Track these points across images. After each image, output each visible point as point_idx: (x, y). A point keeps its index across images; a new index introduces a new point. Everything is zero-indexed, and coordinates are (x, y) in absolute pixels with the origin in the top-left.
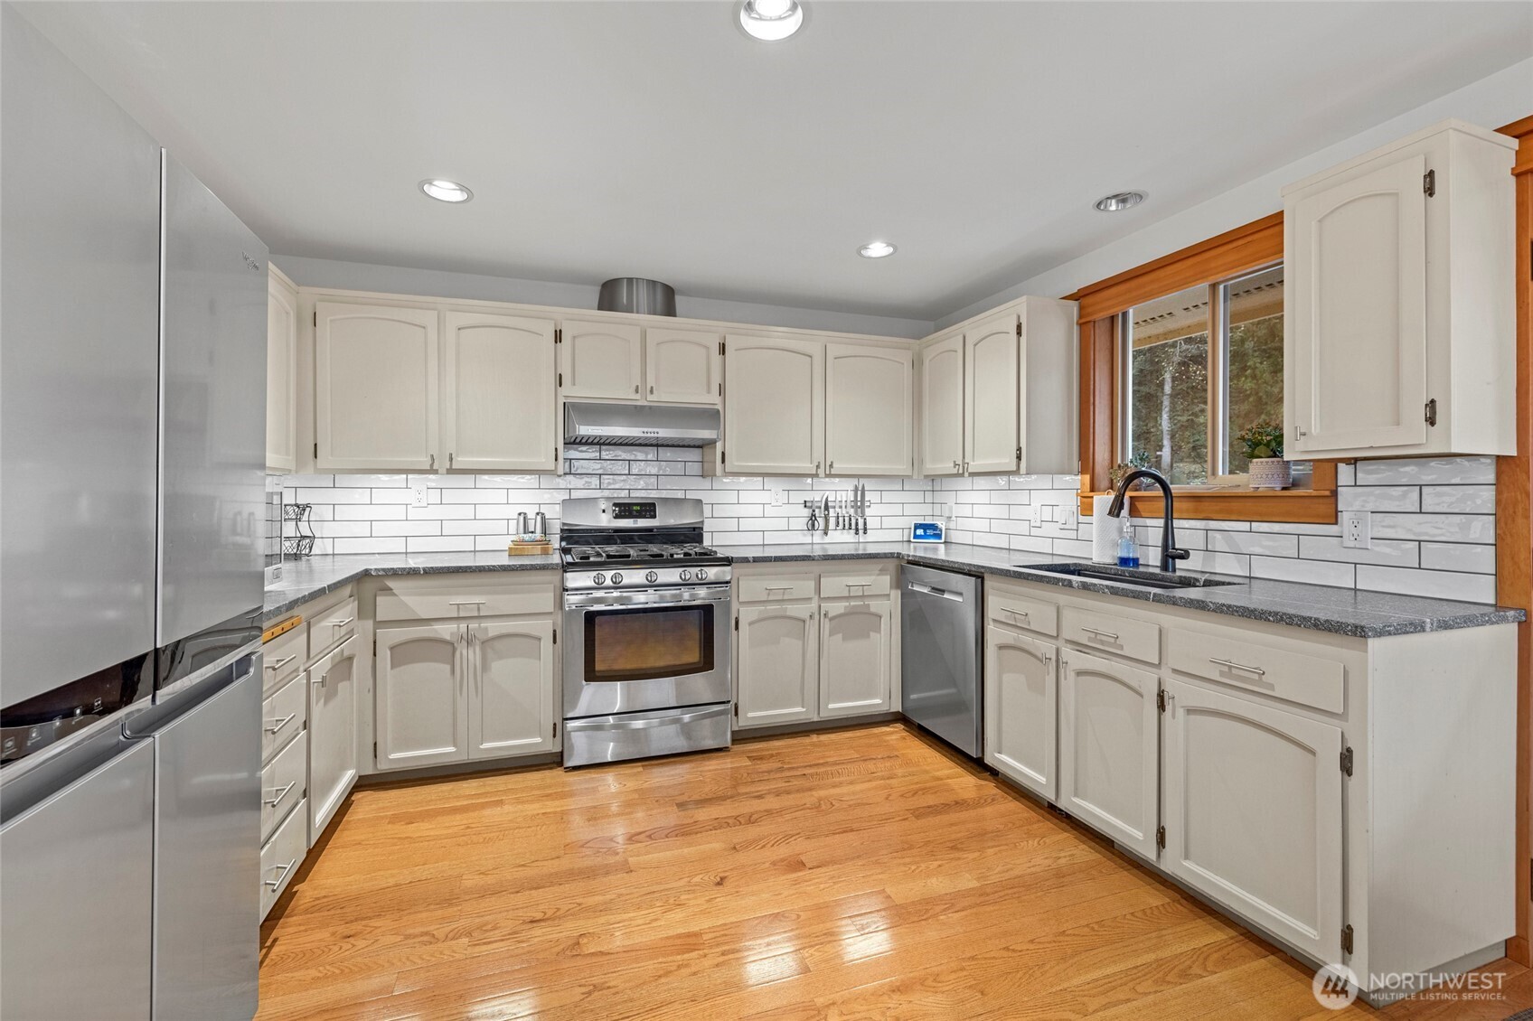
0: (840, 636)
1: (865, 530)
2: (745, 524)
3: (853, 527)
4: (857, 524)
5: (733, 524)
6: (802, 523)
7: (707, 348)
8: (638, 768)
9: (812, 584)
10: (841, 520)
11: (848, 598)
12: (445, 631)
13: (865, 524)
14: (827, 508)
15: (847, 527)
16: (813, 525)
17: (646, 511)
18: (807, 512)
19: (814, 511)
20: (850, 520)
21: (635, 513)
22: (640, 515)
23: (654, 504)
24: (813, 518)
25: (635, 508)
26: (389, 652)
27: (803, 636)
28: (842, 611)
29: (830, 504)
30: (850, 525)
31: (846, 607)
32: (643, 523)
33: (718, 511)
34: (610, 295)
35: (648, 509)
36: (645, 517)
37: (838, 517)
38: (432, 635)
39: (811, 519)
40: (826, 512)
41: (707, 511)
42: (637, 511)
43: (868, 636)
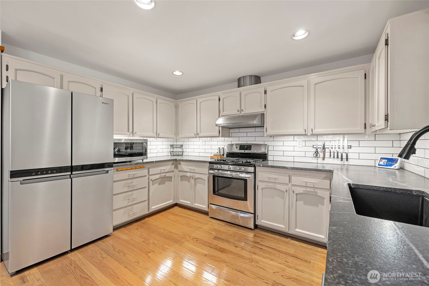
0: (303, 202)
1: (347, 159)
2: (286, 154)
3: (340, 156)
4: (342, 156)
5: (281, 153)
6: (312, 154)
7: (260, 93)
8: (223, 224)
9: (288, 178)
10: (332, 154)
11: (306, 187)
12: (188, 174)
13: (347, 156)
14: (324, 148)
15: (336, 156)
16: (317, 155)
17: (248, 148)
18: (314, 150)
19: (317, 149)
20: (338, 154)
21: (245, 148)
22: (247, 149)
23: (251, 146)
24: (317, 153)
25: (245, 147)
26: (180, 177)
27: (283, 198)
28: (302, 192)
29: (326, 147)
30: (338, 156)
31: (304, 191)
32: (247, 151)
33: (275, 148)
34: (240, 82)
35: (249, 147)
36: (248, 150)
37: (330, 153)
38: (186, 175)
39: (316, 153)
40: (324, 150)
41: (271, 148)
42: (246, 148)
43: (318, 206)
